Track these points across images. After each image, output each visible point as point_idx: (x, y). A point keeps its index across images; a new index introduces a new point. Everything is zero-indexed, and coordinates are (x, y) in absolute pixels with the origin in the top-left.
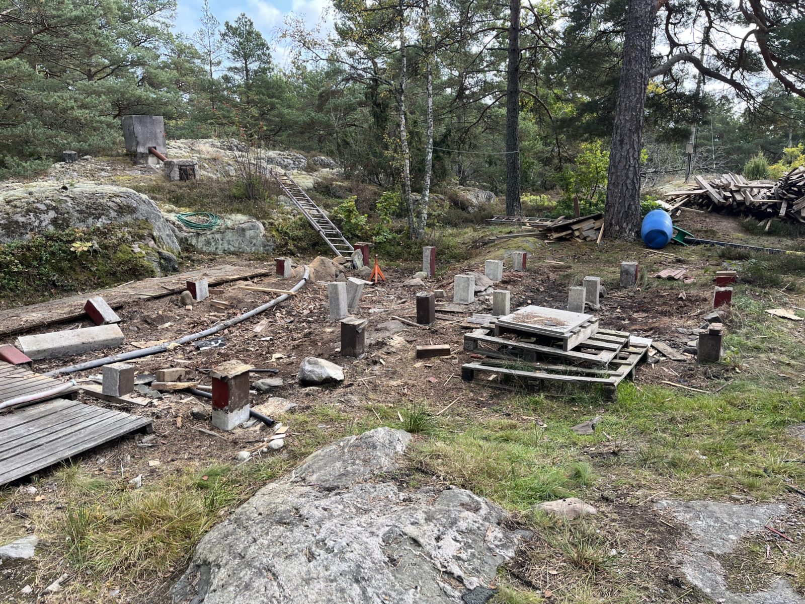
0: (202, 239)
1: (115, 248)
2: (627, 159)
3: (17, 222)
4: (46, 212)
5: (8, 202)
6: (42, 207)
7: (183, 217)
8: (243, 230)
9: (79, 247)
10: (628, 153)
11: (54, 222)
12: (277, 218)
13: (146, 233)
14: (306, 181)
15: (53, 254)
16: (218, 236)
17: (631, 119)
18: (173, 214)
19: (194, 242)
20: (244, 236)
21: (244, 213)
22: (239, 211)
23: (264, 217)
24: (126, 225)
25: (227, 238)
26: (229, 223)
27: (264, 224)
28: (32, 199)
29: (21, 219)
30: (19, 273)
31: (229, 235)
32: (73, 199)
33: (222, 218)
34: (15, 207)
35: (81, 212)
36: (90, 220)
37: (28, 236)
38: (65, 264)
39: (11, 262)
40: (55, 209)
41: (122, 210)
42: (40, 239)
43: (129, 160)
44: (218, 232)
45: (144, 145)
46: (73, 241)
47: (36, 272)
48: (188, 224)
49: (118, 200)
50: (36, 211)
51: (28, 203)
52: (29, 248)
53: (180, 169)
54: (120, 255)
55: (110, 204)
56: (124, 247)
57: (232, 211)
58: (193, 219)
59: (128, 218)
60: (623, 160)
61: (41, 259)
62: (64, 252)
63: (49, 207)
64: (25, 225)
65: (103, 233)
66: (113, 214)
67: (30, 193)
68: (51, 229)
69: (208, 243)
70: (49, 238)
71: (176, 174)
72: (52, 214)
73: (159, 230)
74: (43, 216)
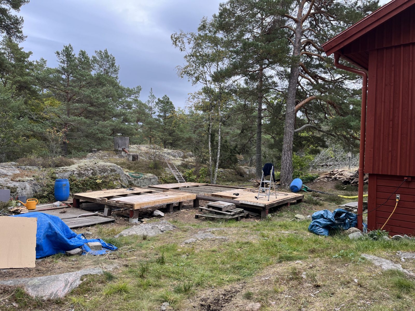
0: (136, 181)
1: (108, 183)
2: (286, 160)
3: (82, 173)
4: (90, 170)
5: (79, 167)
6: (89, 169)
7: (131, 174)
8: (151, 179)
9: (98, 181)
10: (287, 158)
11: (92, 173)
12: (163, 175)
13: (118, 178)
14: (178, 162)
15: (91, 183)
16: (142, 181)
17: (287, 146)
18: (128, 173)
19: (133, 182)
20: (151, 181)
21: (152, 174)
22: (150, 173)
23: (159, 175)
24: (113, 175)
25: (145, 181)
26: (146, 176)
27: (158, 177)
28: (86, 166)
29: (83, 172)
30: (81, 188)
31: (145, 180)
32: (98, 167)
33: (144, 175)
34: (82, 168)
35: (100, 171)
36: (102, 173)
37: (85, 177)
38: (94, 186)
39: (79, 185)
40: (93, 169)
41: (112, 170)
42: (87, 178)
43: (115, 153)
44: (142, 179)
45: (121, 147)
46: (97, 179)
47: (85, 188)
48: (132, 176)
49: (111, 167)
50: (87, 170)
51: (85, 168)
52: (84, 181)
53: (133, 157)
54: (109, 184)
55: (109, 169)
56: (111, 182)
57: (147, 173)
58: (134, 175)
59: (113, 173)
60: (285, 160)
61: (87, 184)
62: (94, 183)
63: (91, 169)
64: (84, 174)
65: (105, 177)
66: (109, 172)
67: (85, 165)
68: (91, 175)
69: (138, 183)
70: (91, 178)
71: (131, 158)
72: (92, 171)
73: (122, 178)
74: (89, 172)
